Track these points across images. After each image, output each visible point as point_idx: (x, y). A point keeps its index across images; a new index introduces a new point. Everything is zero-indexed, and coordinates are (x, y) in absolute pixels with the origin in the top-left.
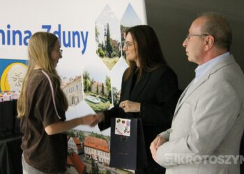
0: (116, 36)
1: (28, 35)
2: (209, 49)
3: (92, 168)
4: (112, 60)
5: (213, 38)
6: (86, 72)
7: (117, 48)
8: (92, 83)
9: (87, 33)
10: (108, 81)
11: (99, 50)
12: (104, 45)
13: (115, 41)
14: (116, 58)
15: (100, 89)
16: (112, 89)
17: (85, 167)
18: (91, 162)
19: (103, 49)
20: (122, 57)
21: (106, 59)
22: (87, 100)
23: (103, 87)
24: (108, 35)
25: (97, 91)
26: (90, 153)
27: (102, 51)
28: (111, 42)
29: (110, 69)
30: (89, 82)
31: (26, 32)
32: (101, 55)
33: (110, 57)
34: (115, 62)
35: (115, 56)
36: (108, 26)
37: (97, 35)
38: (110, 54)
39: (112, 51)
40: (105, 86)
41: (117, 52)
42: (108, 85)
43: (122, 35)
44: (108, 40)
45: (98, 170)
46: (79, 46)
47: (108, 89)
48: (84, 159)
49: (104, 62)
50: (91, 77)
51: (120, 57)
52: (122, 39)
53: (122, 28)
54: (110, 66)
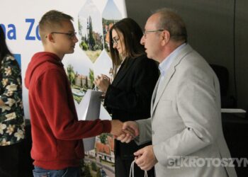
0: (98, 29)
1: (11, 28)
2: (166, 44)
4: (95, 53)
5: (168, 33)
6: (70, 65)
7: (100, 41)
8: (76, 76)
10: (92, 73)
11: (82, 44)
12: (87, 38)
13: (97, 34)
14: (99, 51)
15: (84, 82)
19: (86, 42)
20: (104, 50)
21: (89, 52)
23: (86, 79)
24: (90, 28)
25: (81, 84)
27: (85, 44)
28: (93, 35)
29: (94, 62)
30: (73, 75)
31: (10, 26)
32: (84, 48)
33: (93, 50)
34: (98, 55)
35: (97, 49)
36: (90, 18)
37: (80, 27)
38: (93, 47)
39: (94, 44)
40: (89, 79)
41: (99, 45)
42: (92, 78)
43: (104, 28)
44: (91, 33)
45: (83, 162)
47: (92, 82)
49: (87, 55)
50: (75, 70)
51: (102, 50)
52: (104, 32)
53: (104, 21)
54: (93, 59)
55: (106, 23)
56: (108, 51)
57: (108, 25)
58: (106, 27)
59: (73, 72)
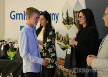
0: (71, 15)
3: (61, 74)
4: (69, 26)
6: (58, 31)
7: (72, 20)
8: (60, 36)
9: (58, 14)
10: (68, 35)
11: (63, 22)
12: (66, 19)
13: (71, 17)
14: (71, 25)
15: (64, 39)
16: (69, 39)
17: (57, 73)
18: (60, 71)
19: (65, 21)
22: (58, 44)
23: (65, 38)
24: (67, 15)
25: (63, 40)
26: (59, 67)
27: (65, 22)
29: (68, 30)
30: (59, 36)
32: (64, 24)
33: (68, 24)
34: (71, 27)
35: (70, 24)
36: (68, 11)
37: (63, 14)
39: (69, 22)
40: (66, 37)
41: (71, 22)
42: (68, 37)
43: (74, 14)
44: (68, 17)
46: (55, 20)
48: (57, 69)
49: (66, 27)
51: (73, 24)
52: (74, 16)
53: (74, 11)
54: (68, 29)
55: (75, 12)
56: (76, 25)
57: (76, 13)
58: (75, 14)
59: (59, 34)
